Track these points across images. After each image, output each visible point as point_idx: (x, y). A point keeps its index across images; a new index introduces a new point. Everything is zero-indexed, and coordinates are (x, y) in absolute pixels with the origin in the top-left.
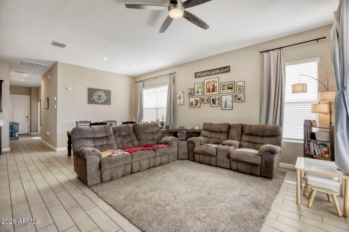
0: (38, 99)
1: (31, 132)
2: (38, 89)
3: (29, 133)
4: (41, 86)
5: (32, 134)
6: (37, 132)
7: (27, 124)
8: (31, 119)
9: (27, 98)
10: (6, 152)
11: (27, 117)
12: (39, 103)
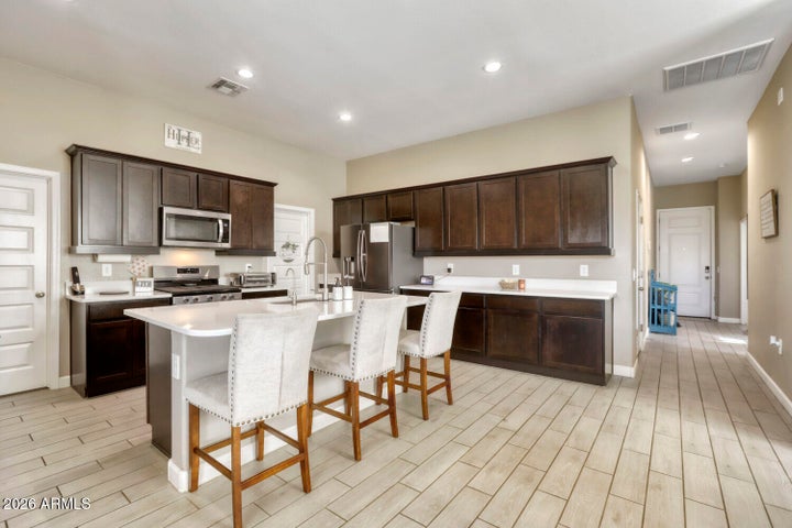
0: (740, 213)
1: (717, 314)
2: (737, 180)
3: (713, 317)
4: (745, 170)
5: (721, 320)
6: (739, 317)
7: (707, 287)
8: (717, 276)
9: (706, 212)
10: (622, 379)
11: (708, 268)
12: (743, 226)
